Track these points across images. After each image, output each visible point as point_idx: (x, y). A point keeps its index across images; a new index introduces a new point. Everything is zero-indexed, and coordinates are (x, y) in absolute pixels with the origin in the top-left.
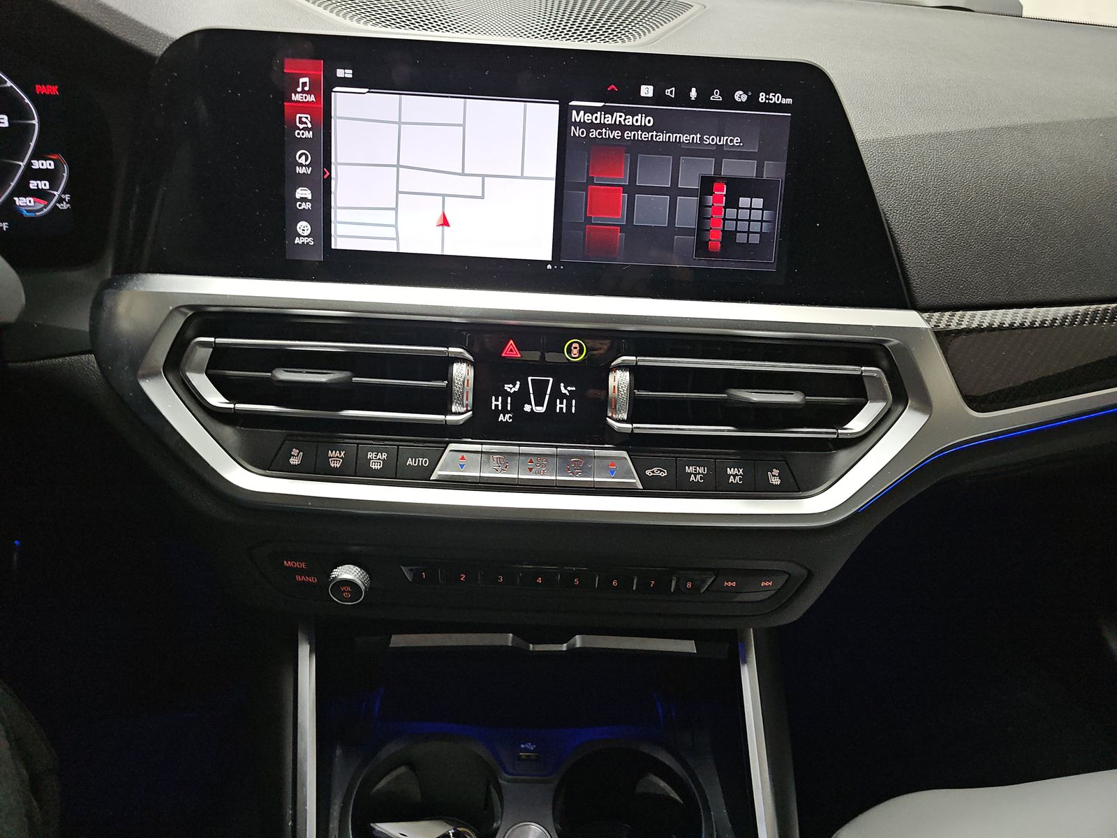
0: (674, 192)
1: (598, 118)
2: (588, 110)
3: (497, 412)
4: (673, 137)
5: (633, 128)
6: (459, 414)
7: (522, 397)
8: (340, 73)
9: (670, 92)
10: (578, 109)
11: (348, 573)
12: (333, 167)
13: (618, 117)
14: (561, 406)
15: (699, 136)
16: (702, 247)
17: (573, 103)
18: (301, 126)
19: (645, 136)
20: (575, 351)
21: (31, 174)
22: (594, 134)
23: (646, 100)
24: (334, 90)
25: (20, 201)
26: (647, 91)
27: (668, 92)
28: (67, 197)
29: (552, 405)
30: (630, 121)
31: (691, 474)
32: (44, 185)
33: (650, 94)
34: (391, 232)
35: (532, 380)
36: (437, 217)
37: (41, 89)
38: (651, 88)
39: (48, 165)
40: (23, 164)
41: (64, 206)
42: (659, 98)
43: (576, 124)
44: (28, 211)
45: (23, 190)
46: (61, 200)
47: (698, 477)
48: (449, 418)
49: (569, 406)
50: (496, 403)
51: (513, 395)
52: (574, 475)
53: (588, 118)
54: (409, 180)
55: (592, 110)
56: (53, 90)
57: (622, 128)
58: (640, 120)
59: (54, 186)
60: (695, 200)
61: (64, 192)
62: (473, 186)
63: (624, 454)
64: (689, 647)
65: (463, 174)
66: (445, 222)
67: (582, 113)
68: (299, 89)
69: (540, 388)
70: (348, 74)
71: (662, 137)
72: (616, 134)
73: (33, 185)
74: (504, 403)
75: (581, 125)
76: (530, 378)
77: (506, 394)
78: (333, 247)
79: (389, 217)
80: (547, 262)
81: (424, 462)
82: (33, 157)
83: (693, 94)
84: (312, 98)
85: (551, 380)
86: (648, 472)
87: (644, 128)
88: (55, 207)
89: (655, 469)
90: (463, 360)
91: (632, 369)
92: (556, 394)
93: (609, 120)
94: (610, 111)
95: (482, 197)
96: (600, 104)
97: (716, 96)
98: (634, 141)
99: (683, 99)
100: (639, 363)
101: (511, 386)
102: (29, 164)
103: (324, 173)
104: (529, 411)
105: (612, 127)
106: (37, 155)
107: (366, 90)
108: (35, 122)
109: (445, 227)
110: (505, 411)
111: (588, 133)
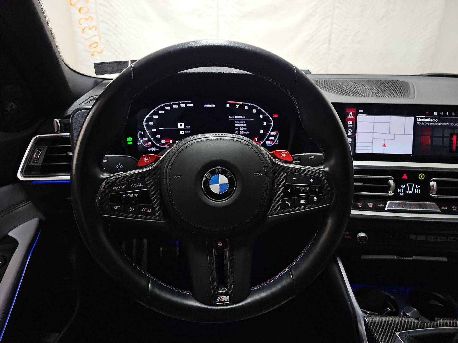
0: (443, 137)
1: (424, 120)
2: (421, 118)
3: (399, 193)
4: (443, 124)
5: (432, 122)
6: (391, 193)
7: (406, 189)
8: (360, 111)
9: (442, 113)
10: (419, 118)
11: (362, 234)
12: (357, 133)
13: (429, 120)
14: (416, 191)
15: (449, 123)
16: (451, 150)
17: (417, 117)
18: (350, 124)
19: (436, 124)
20: (422, 177)
21: (270, 136)
22: (423, 124)
23: (436, 115)
24: (358, 115)
25: (267, 142)
26: (436, 113)
27: (441, 113)
28: (278, 141)
29: (414, 191)
30: (432, 120)
31: (453, 208)
32: (273, 138)
33: (437, 114)
34: (371, 148)
35: (409, 185)
36: (383, 144)
37: (274, 116)
38: (437, 113)
39: (274, 133)
40: (268, 134)
41: (277, 143)
42: (439, 115)
43: (418, 121)
44: (269, 145)
45: (268, 140)
46: (276, 142)
47: (455, 209)
48: (389, 194)
49: (419, 191)
50: (399, 190)
51: (404, 188)
52: (423, 209)
53: (421, 120)
54: (376, 136)
55: (422, 118)
56: (277, 116)
57: (430, 122)
58: (434, 120)
59: (275, 139)
60: (449, 139)
61: (277, 140)
62: (392, 137)
63: (434, 203)
64: (445, 259)
65: (389, 134)
66: (384, 145)
67: (420, 119)
68: (349, 115)
69: (411, 187)
70: (362, 111)
71: (440, 124)
72: (428, 124)
73: (270, 138)
74: (401, 191)
75: (420, 122)
76: (408, 184)
77: (401, 188)
78: (356, 152)
79: (371, 145)
80: (411, 155)
81: (383, 206)
82: (271, 132)
83: (447, 114)
84: (353, 117)
85: (413, 184)
86: (442, 208)
87: (435, 122)
88: (275, 143)
89: (444, 207)
90: (391, 179)
91: (436, 181)
92: (415, 188)
93: (426, 120)
94: (427, 118)
95: (394, 139)
96: (424, 117)
97: (453, 114)
98: (433, 125)
99: (445, 115)
100: (439, 180)
101: (403, 186)
102: (270, 133)
103: (355, 135)
104: (408, 192)
105: (427, 122)
106: (272, 131)
107: (366, 115)
108: (272, 123)
109: (385, 147)
110: (401, 193)
111: (421, 123)
